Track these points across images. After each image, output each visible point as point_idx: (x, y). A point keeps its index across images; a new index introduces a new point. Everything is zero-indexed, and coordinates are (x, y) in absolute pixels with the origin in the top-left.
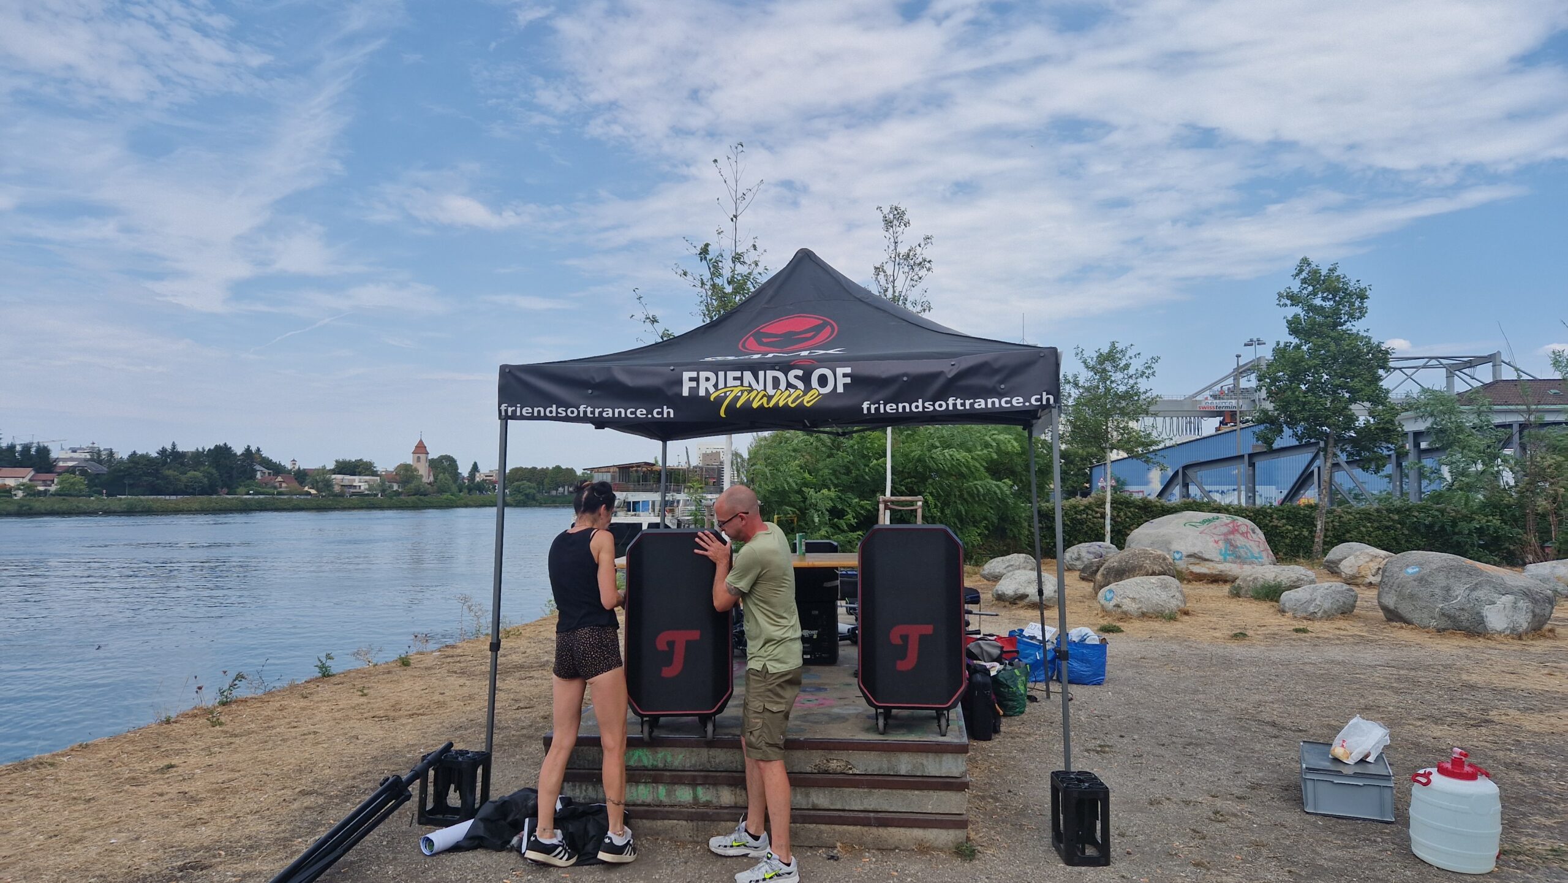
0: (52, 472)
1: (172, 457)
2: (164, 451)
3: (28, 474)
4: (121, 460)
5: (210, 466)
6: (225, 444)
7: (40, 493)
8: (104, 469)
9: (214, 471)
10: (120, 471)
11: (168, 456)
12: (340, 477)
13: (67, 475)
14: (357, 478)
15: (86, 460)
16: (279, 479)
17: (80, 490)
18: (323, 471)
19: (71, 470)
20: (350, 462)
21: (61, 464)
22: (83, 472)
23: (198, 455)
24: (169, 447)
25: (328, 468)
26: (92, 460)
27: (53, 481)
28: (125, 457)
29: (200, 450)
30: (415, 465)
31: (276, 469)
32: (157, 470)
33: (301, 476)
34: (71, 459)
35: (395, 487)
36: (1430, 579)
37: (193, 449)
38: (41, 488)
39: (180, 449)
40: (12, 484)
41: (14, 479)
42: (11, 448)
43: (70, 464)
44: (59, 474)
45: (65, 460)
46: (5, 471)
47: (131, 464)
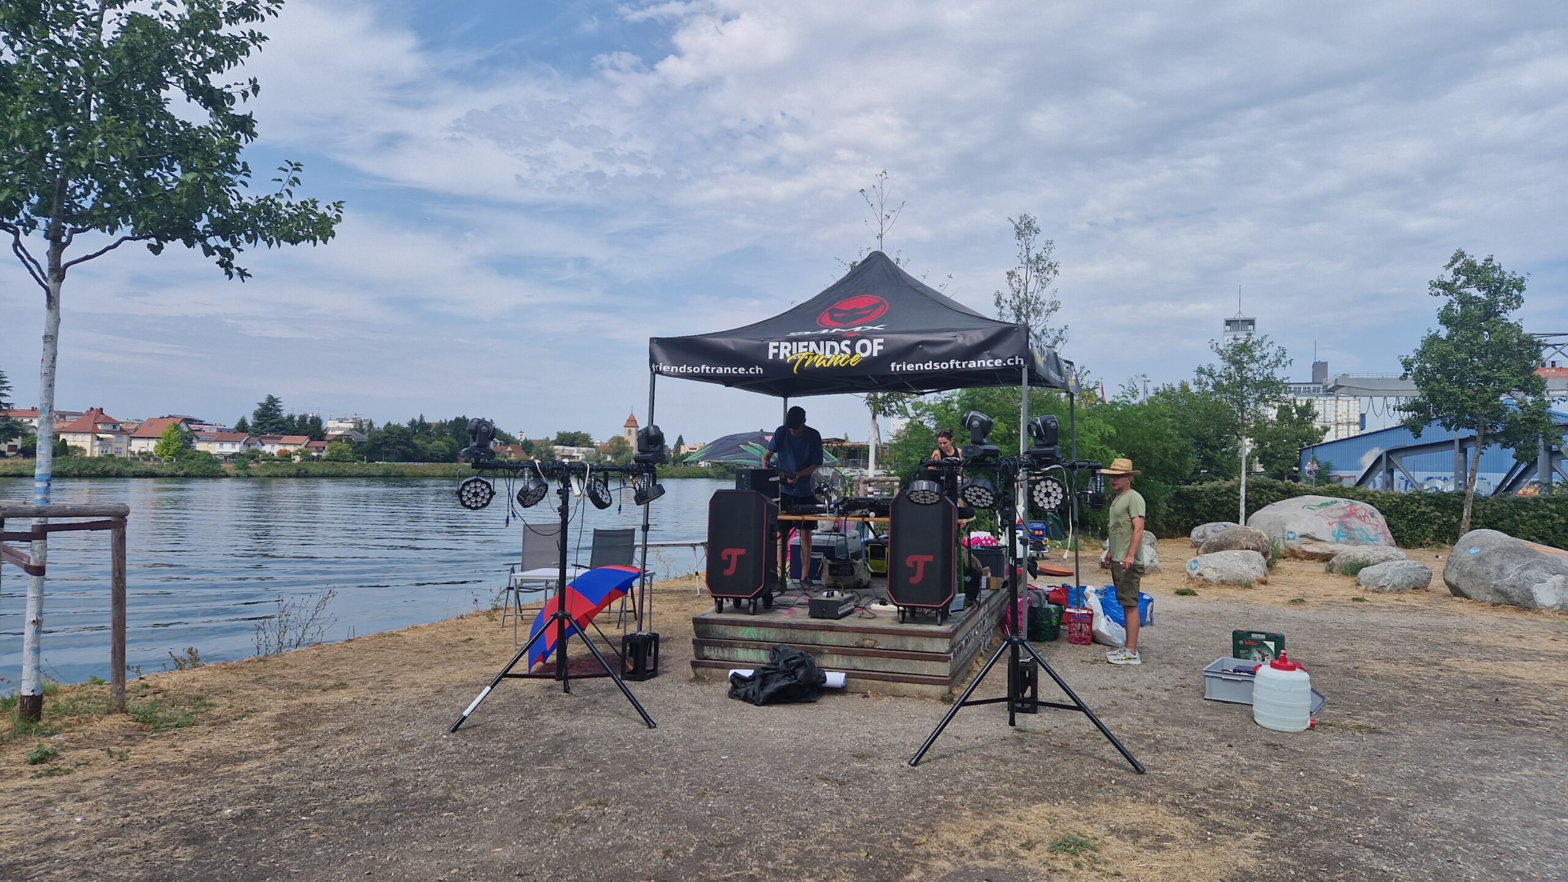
0: (322, 440)
1: (421, 427)
2: (413, 422)
3: (304, 440)
4: (379, 431)
5: (451, 436)
6: (464, 417)
7: (313, 458)
8: (365, 438)
9: (454, 441)
10: (378, 440)
11: (416, 427)
12: (561, 447)
13: (335, 443)
14: (575, 449)
15: (351, 430)
16: (509, 449)
17: (346, 456)
18: (547, 442)
19: (338, 438)
20: (570, 434)
21: (330, 433)
22: (349, 440)
23: (441, 426)
24: (417, 419)
25: (551, 439)
26: (355, 429)
27: (324, 448)
28: (382, 427)
29: (443, 421)
30: (626, 437)
31: (507, 440)
32: (408, 439)
33: (528, 446)
34: (339, 428)
35: (609, 458)
36: (1487, 559)
37: (437, 421)
38: (315, 454)
39: (427, 420)
40: (291, 449)
41: (294, 445)
42: (291, 418)
43: (338, 433)
44: (329, 441)
45: (334, 429)
46: (286, 439)
47: (387, 434)
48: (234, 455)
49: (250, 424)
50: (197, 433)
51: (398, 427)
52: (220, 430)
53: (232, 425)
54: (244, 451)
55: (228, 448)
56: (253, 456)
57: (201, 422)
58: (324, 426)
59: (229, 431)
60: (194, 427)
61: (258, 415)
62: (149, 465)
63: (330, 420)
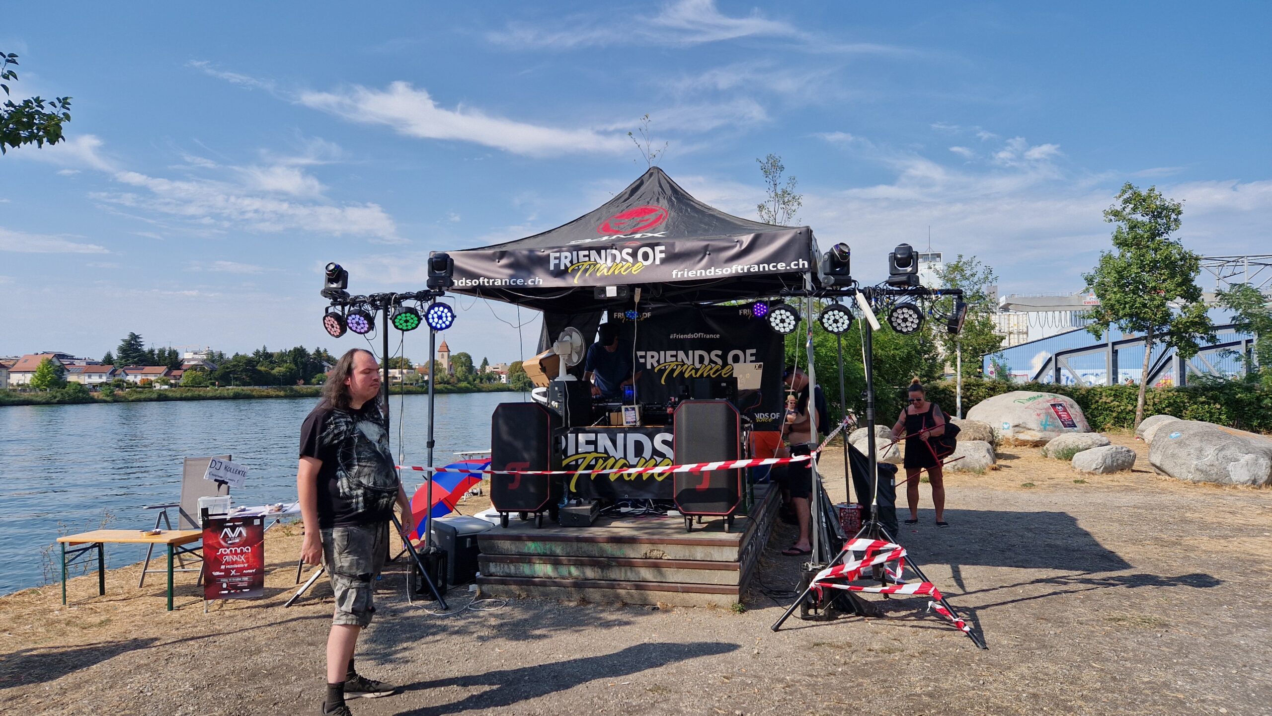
0: (180, 369)
1: (264, 357)
2: (258, 352)
3: (163, 369)
4: (228, 361)
5: (290, 363)
6: (301, 347)
8: (216, 366)
9: (294, 367)
10: (228, 368)
11: (260, 356)
13: (190, 372)
14: (397, 371)
15: (204, 360)
17: (200, 383)
19: (193, 368)
21: (186, 363)
22: (202, 370)
23: (282, 355)
24: (261, 349)
26: (208, 360)
27: (181, 376)
28: (231, 357)
29: (284, 351)
32: (253, 367)
34: (193, 359)
35: (426, 378)
36: (1187, 442)
37: (279, 351)
38: (173, 382)
39: (269, 351)
40: (152, 378)
41: (154, 375)
42: (151, 352)
43: (193, 363)
44: (185, 371)
45: (189, 360)
46: (148, 369)
47: (235, 363)
48: (101, 384)
49: (115, 357)
50: (67, 367)
51: (244, 357)
52: (89, 364)
53: (100, 358)
54: (112, 380)
55: (96, 379)
56: (119, 385)
57: (72, 358)
58: (180, 357)
59: (97, 364)
60: (65, 362)
61: (123, 350)
62: (26, 396)
63: (187, 352)
